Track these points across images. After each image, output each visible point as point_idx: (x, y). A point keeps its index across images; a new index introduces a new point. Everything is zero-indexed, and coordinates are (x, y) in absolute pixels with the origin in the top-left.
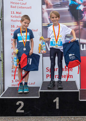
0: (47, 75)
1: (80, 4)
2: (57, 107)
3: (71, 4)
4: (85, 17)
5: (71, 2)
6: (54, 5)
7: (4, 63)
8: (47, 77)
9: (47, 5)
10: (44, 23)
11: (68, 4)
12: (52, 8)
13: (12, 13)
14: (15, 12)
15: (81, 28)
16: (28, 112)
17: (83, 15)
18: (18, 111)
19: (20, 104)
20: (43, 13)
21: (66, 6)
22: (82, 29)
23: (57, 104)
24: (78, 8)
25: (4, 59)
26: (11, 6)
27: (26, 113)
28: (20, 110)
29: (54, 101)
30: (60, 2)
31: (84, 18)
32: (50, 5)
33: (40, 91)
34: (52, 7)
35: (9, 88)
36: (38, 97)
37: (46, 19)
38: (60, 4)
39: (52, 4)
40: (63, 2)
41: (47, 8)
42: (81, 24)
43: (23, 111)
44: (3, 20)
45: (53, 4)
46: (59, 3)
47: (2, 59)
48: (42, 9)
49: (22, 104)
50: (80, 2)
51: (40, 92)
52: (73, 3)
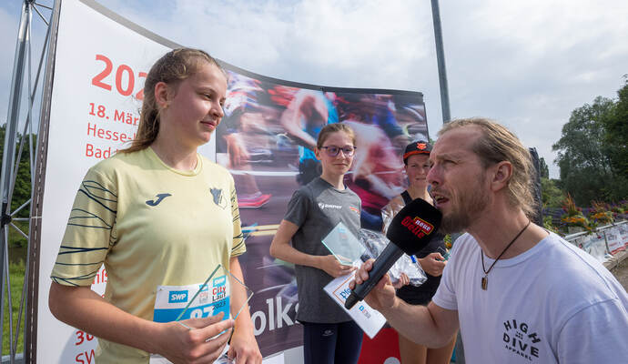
3: (304, 160)
5: (307, 155)
6: (253, 158)
9: (232, 152)
11: (297, 157)
12: (249, 166)
21: (290, 165)
26: (89, 148)
30: (272, 150)
32: (242, 157)
34: (247, 163)
38: (271, 157)
39: (248, 154)
40: (280, 151)
41: (234, 165)
45: (250, 151)
46: (268, 152)
52: (310, 157)
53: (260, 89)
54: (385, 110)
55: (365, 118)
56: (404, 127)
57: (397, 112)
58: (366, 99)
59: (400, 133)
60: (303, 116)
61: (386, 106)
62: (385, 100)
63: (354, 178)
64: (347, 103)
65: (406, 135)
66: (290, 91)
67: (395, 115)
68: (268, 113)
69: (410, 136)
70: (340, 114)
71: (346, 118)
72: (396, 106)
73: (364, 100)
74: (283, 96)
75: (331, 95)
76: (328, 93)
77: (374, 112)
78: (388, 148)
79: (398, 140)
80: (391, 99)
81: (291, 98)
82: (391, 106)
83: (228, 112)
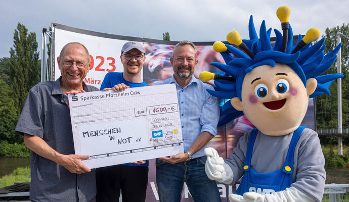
15: (229, 147)
22: (231, 149)
31: (235, 127)
42: (231, 139)
83: (151, 69)
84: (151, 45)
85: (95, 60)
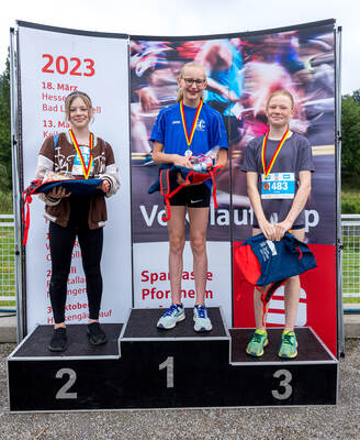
0: (143, 291)
1: (233, 102)
2: (170, 384)
3: (208, 102)
4: (246, 136)
5: (210, 97)
6: (162, 104)
7: (24, 261)
8: (144, 295)
9: (144, 102)
10: (135, 151)
13: (48, 124)
14: (55, 123)
15: (235, 165)
16: (90, 399)
17: (242, 130)
18: (62, 394)
19: (66, 377)
20: (131, 125)
22: (237, 168)
23: (170, 375)
24: (227, 113)
25: (24, 251)
26: (44, 106)
27: (83, 402)
28: (68, 392)
29: (162, 366)
31: (243, 140)
32: (152, 104)
33: (121, 339)
35: (40, 327)
36: (117, 357)
37: (141, 141)
39: (158, 102)
41: (144, 110)
42: (237, 155)
43: (74, 396)
44: (21, 144)
45: (159, 99)
47: (20, 250)
48: (130, 113)
49: (73, 375)
50: (233, 96)
51: (122, 343)
53: (169, 49)
54: (288, 48)
55: (267, 58)
56: (306, 62)
57: (301, 47)
58: (269, 40)
59: (302, 67)
60: (208, 64)
61: (289, 44)
62: (289, 37)
63: (255, 114)
64: (251, 46)
65: (309, 68)
66: (196, 44)
67: (298, 51)
68: (176, 67)
69: (312, 69)
70: (244, 57)
71: (250, 60)
72: (300, 42)
73: (267, 41)
74: (190, 50)
75: (236, 41)
76: (233, 40)
77: (275, 51)
78: (289, 84)
79: (298, 75)
80: (295, 35)
81: (197, 51)
82: (295, 42)
83: (139, 73)
84: (138, 43)
85: (70, 63)
